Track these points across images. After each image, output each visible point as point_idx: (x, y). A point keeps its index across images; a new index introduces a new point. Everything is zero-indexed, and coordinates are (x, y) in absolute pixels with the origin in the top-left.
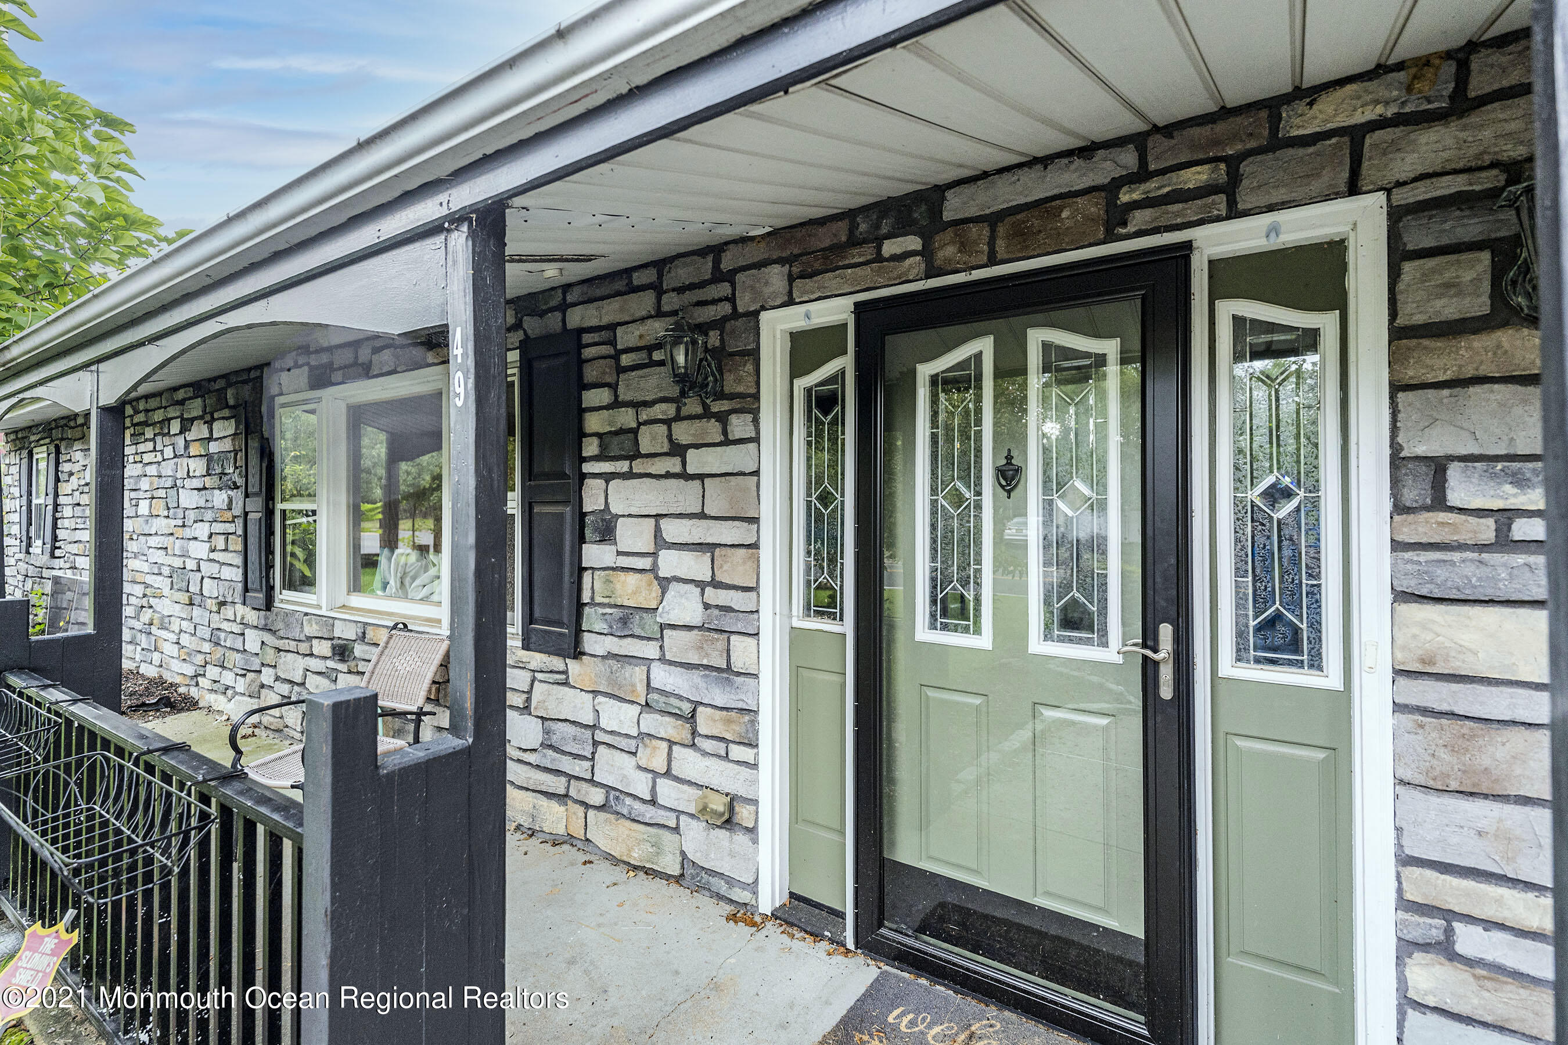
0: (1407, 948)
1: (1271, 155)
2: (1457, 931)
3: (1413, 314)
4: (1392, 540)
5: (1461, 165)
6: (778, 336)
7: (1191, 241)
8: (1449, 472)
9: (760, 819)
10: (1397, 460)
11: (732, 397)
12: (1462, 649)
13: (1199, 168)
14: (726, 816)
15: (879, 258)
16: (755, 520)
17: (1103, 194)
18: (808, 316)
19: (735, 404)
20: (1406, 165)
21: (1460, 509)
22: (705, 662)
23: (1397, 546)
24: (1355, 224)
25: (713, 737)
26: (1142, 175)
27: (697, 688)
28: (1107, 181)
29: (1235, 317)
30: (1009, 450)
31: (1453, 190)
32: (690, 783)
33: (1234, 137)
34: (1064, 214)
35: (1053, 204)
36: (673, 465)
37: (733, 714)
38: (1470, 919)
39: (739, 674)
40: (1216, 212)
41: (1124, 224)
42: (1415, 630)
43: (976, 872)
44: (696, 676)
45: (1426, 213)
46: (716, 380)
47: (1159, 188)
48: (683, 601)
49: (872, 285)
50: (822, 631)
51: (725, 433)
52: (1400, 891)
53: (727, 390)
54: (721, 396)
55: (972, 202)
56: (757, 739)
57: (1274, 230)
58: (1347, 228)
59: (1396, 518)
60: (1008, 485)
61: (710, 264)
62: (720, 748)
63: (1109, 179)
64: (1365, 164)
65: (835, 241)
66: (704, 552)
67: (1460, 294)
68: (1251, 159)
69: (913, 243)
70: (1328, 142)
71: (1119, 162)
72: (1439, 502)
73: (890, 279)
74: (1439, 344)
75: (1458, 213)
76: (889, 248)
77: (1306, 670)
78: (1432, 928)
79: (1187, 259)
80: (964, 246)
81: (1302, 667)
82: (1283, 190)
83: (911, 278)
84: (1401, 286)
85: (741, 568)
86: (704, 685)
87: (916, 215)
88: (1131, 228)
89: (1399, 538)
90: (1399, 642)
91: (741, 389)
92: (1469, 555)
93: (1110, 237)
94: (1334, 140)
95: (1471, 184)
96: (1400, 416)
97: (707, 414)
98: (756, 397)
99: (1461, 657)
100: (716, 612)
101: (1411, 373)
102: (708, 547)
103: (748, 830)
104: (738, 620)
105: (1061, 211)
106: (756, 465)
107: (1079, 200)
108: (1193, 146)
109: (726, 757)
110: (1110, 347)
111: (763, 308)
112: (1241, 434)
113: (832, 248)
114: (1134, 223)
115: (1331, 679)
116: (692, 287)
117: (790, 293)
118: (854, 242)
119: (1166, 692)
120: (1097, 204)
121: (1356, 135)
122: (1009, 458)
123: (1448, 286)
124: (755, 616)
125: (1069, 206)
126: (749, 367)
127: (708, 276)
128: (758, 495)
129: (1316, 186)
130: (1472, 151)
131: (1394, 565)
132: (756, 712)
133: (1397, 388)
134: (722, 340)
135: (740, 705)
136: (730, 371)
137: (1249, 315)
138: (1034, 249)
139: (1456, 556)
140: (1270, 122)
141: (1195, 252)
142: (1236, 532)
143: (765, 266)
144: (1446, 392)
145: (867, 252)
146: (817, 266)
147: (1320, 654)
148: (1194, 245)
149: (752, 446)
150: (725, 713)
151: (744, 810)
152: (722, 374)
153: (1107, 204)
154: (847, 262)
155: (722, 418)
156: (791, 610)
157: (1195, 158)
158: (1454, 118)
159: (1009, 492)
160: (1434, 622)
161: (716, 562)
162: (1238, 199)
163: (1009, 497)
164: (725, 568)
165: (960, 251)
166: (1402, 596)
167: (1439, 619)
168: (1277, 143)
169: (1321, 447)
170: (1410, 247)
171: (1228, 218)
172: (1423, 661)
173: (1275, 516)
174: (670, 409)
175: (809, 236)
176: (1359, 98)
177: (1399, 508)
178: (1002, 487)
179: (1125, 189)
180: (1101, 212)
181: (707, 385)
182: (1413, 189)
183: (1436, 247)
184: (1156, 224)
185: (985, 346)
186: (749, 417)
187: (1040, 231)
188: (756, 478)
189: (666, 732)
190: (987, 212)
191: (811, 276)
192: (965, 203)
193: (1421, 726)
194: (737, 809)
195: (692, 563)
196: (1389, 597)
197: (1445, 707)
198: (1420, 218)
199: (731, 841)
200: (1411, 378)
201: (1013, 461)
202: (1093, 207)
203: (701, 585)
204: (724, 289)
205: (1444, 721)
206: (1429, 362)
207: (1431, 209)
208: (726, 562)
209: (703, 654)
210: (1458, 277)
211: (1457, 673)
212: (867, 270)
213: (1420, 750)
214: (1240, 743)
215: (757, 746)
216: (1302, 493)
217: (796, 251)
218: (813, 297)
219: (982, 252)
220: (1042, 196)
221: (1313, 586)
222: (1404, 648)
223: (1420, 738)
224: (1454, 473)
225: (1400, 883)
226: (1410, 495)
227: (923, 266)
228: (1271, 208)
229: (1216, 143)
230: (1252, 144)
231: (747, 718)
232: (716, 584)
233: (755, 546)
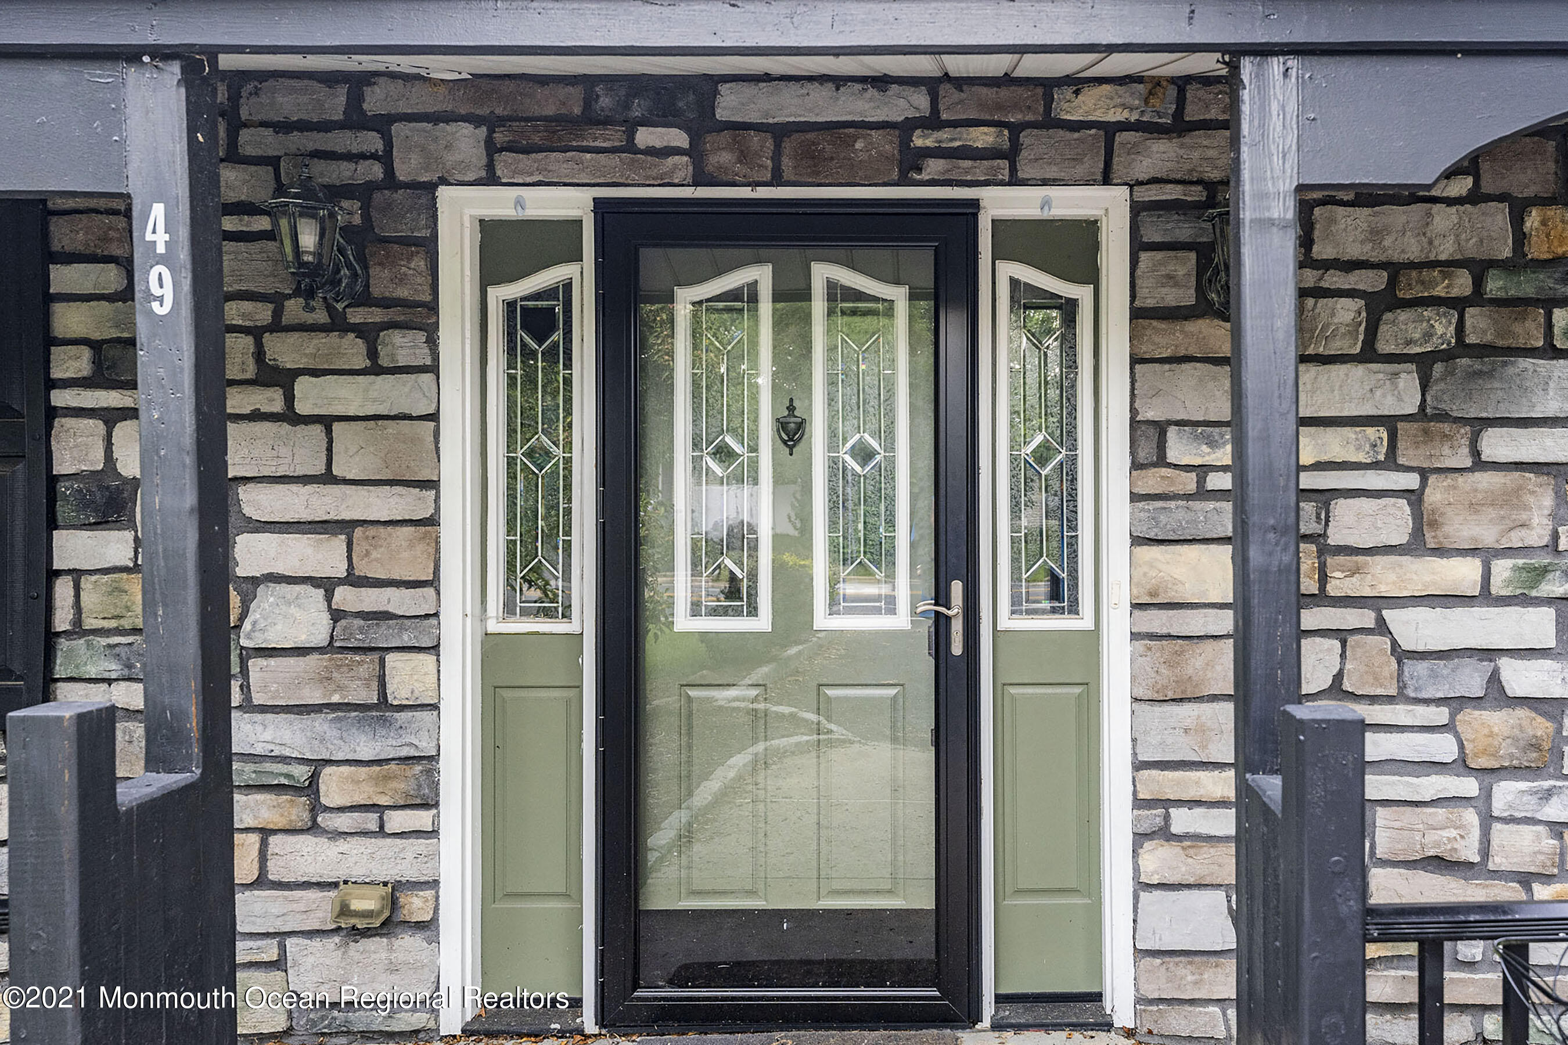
0: (1140, 838)
1: (1044, 132)
2: (1172, 815)
3: (1148, 300)
4: (1131, 493)
5: (1178, 176)
6: (467, 224)
7: (978, 200)
8: (1168, 434)
9: (441, 907)
10: (1134, 424)
11: (386, 303)
12: (1176, 582)
13: (985, 129)
14: (386, 914)
15: (630, 147)
16: (432, 484)
17: (897, 132)
18: (519, 203)
19: (394, 314)
20: (1144, 167)
21: (1175, 465)
22: (336, 699)
23: (1135, 497)
24: (1107, 210)
25: (353, 808)
26: (933, 122)
27: (322, 740)
28: (901, 119)
29: (1011, 279)
30: (791, 400)
31: (1174, 197)
32: (306, 885)
33: (1015, 107)
34: (859, 145)
35: (846, 131)
36: (271, 400)
37: (393, 766)
38: (1180, 803)
39: (402, 708)
40: (1001, 177)
41: (919, 170)
42: (1145, 569)
43: (751, 893)
44: (320, 723)
45: (1157, 213)
46: (355, 275)
47: (952, 140)
48: (293, 610)
49: (621, 181)
50: (537, 633)
51: (373, 354)
52: (1135, 793)
53: (377, 290)
54: (365, 299)
55: (752, 106)
56: (437, 795)
57: (1046, 203)
58: (1102, 212)
59: (1134, 472)
60: (791, 440)
61: (343, 99)
62: (371, 820)
63: (902, 118)
64: (1115, 160)
65: (563, 111)
66: (335, 534)
67: (1176, 285)
68: (1029, 131)
69: (678, 138)
70: (1088, 132)
71: (912, 102)
72: (1161, 461)
73: (647, 178)
74: (1164, 326)
75: (1176, 217)
76: (645, 137)
77: (1066, 615)
78: (1153, 817)
79: (975, 216)
80: (744, 156)
81: (1063, 613)
82: (1054, 168)
83: (676, 181)
84: (1139, 272)
85: (405, 555)
86: (336, 733)
87: (680, 104)
88: (925, 176)
89: (1135, 491)
90: (1135, 580)
91: (403, 293)
92: (1180, 503)
93: (903, 181)
94: (1093, 131)
95: (1185, 195)
96: (1137, 385)
97: (338, 325)
98: (432, 307)
99: (1175, 587)
100: (359, 622)
101: (1146, 350)
102: (345, 527)
103: (420, 926)
104: (402, 629)
105: (855, 141)
106: (434, 406)
107: (873, 132)
108: (982, 106)
109: (381, 832)
110: (898, 294)
111: (444, 181)
112: (1016, 394)
113: (558, 119)
114: (929, 170)
115: (1084, 622)
116: (303, 126)
117: (490, 166)
118: (591, 119)
119: (957, 648)
120: (891, 142)
121: (1110, 130)
122: (791, 408)
123: (1169, 277)
124: (433, 621)
125: (864, 137)
126: (420, 263)
127: (338, 116)
128: (437, 449)
129: (1080, 171)
130: (1187, 166)
131: (1132, 514)
132: (434, 759)
133: (1136, 360)
134: (366, 217)
135: (405, 752)
136: (381, 264)
137: (1023, 279)
138: (826, 177)
139: (1172, 504)
140: (1044, 100)
141: (982, 212)
142: (1012, 489)
143: (447, 121)
144: (1167, 367)
145: (613, 137)
146: (536, 139)
147: (1077, 599)
148: (982, 204)
149: (427, 378)
150: (376, 769)
151: (415, 900)
152: (366, 268)
153: (901, 142)
154: (585, 143)
155: (369, 334)
156: (484, 609)
157: (982, 117)
158: (1175, 135)
159: (791, 449)
160: (1156, 559)
161: (355, 547)
162: (1018, 167)
163: (791, 454)
164: (375, 555)
165: (740, 162)
166: (1137, 541)
167: (1159, 556)
168: (1050, 122)
169: (1079, 409)
170: (1145, 239)
171: (1010, 184)
172: (1151, 595)
173: (1043, 473)
174: (263, 314)
175: (521, 94)
176: (1112, 99)
177: (1136, 466)
178: (785, 442)
179: (918, 132)
180: (896, 152)
181: (340, 281)
182: (1147, 190)
183: (1163, 242)
184: (946, 177)
185: (762, 275)
186: (421, 336)
187: (832, 159)
188: (432, 424)
189: (255, 817)
190: (771, 121)
191: (527, 151)
192: (743, 104)
193: (1150, 649)
194: (402, 900)
195: (309, 551)
196: (1129, 541)
197: (1164, 631)
198: (1152, 216)
199: (391, 950)
200: (1145, 353)
201: (796, 413)
202: (886, 144)
203: (327, 585)
204: (373, 141)
205: (1164, 642)
206: (1157, 340)
207: (1162, 210)
208: (375, 547)
209: (333, 686)
210: (1176, 271)
211: (1172, 601)
212: (614, 160)
213: (1149, 669)
214: (1013, 690)
215: (436, 805)
216: (1063, 452)
217: (499, 111)
218: (529, 180)
219: (766, 168)
220: (834, 119)
221: (1072, 537)
222: (1138, 585)
223: (1148, 659)
224: (1172, 432)
225: (1135, 786)
226: (1142, 456)
227: (691, 168)
228: (1045, 182)
229: (999, 107)
230: (1030, 117)
231: (418, 768)
232: (353, 580)
233: (432, 521)
